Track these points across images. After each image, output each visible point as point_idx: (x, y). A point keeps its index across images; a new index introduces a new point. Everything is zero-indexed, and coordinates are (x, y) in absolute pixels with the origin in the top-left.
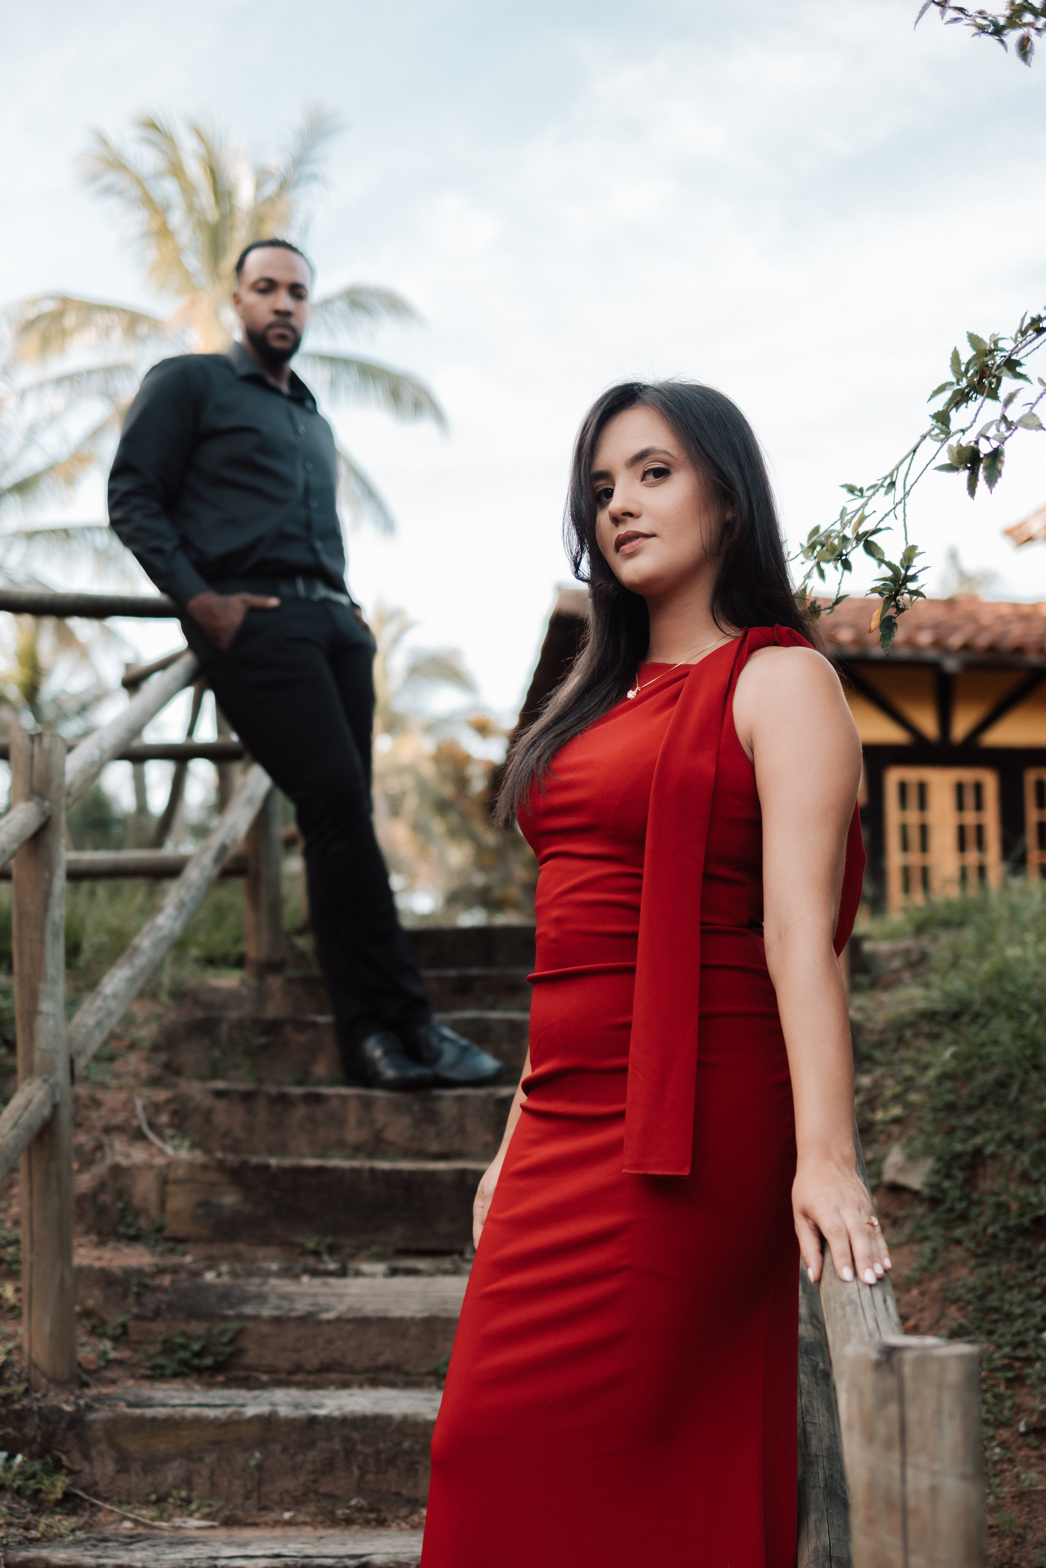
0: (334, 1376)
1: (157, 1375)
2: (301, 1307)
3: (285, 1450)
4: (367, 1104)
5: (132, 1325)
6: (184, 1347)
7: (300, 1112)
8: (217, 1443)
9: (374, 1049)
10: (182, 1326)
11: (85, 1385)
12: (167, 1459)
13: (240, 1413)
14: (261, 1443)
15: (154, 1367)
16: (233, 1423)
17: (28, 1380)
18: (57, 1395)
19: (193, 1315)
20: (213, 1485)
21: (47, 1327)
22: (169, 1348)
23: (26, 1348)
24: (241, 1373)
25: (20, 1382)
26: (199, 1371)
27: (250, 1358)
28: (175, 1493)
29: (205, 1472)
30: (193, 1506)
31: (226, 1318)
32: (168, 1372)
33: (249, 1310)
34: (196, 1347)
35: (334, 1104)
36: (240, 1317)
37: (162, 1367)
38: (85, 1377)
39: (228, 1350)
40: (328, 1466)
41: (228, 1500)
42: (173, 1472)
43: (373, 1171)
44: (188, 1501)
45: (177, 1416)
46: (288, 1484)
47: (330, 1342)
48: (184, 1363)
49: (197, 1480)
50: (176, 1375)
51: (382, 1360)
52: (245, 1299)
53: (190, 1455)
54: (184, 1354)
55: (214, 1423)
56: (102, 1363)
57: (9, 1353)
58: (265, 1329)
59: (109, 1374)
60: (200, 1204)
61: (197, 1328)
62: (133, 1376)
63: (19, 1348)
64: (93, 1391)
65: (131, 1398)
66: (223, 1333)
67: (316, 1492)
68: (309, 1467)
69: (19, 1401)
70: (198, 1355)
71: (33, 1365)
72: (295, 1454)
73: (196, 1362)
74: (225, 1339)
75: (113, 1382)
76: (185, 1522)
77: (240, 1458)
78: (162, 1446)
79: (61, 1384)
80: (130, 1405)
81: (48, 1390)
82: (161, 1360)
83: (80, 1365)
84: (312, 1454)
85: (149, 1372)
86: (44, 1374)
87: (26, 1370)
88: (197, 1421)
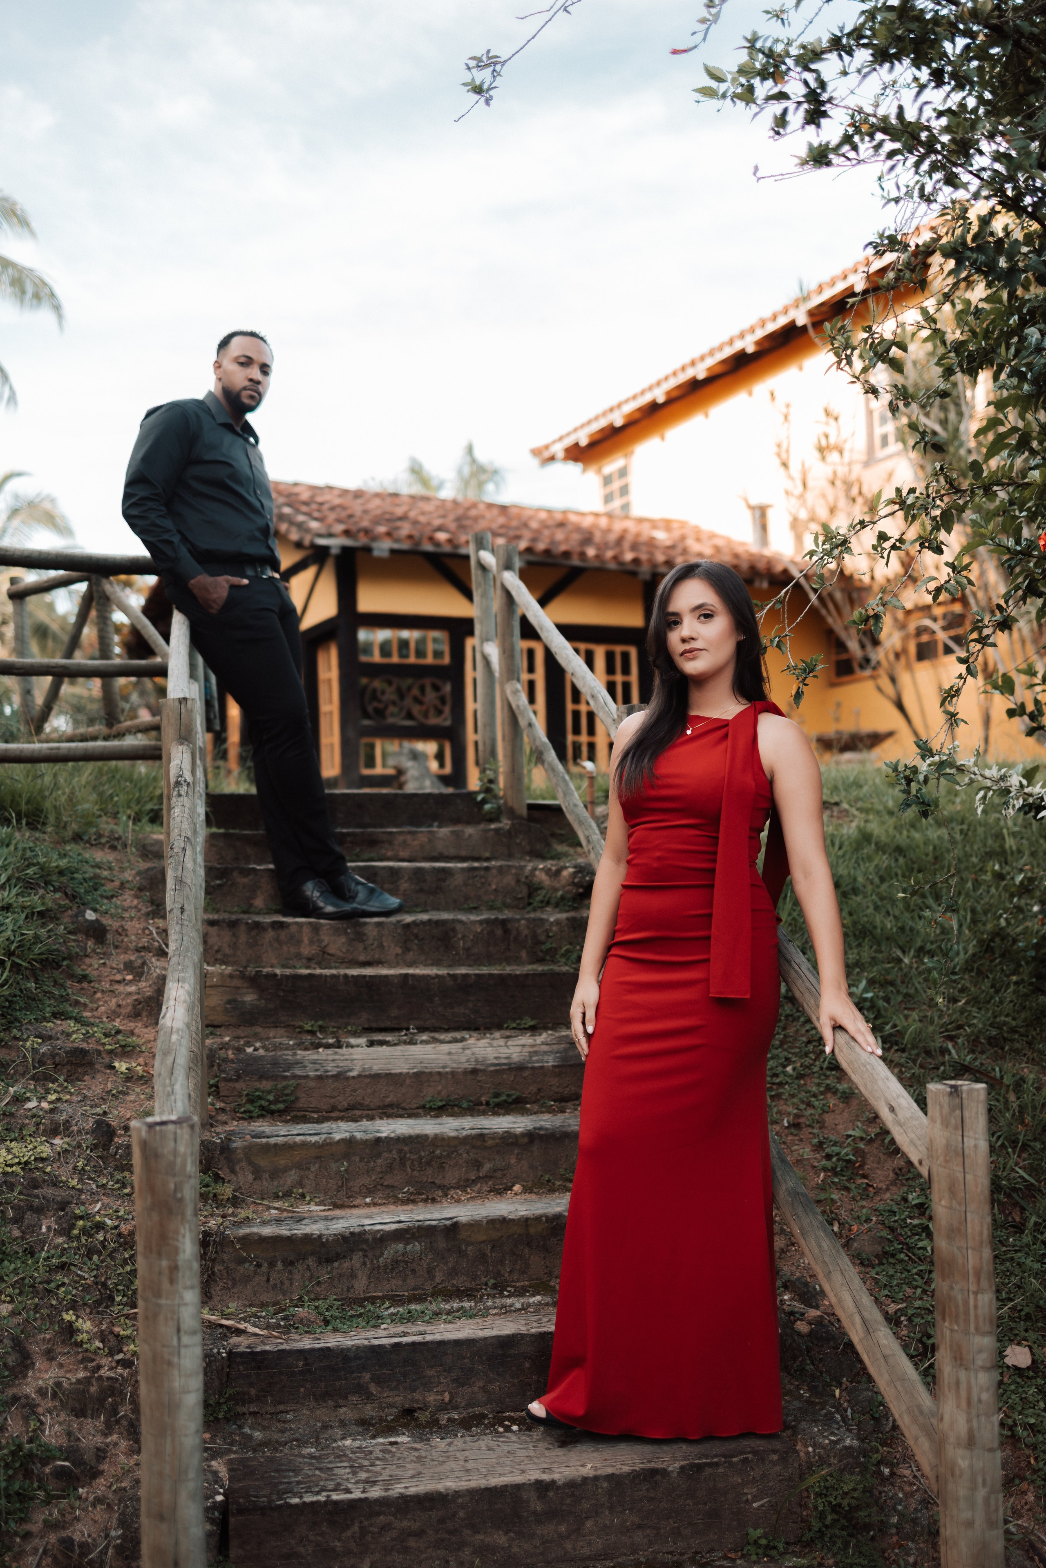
1: (250, 1117)
3: (361, 1160)
4: (316, 929)
5: (221, 1085)
6: (262, 1098)
7: (270, 934)
8: (317, 1158)
9: (311, 890)
10: (257, 1085)
11: (212, 1125)
12: (286, 1170)
13: (331, 1139)
14: (346, 1156)
15: (245, 1112)
16: (328, 1144)
19: (260, 1077)
20: (317, 1184)
22: (251, 1099)
24: (298, 1113)
26: (272, 1113)
27: (303, 1103)
28: (293, 1190)
29: (312, 1176)
30: (308, 1198)
31: (284, 1078)
32: (255, 1114)
33: (297, 1072)
34: (270, 1098)
35: (293, 929)
36: (294, 1077)
37: (250, 1112)
39: (290, 1098)
40: (390, 1168)
41: (327, 1193)
42: (292, 1177)
43: (346, 976)
44: (303, 1196)
45: (291, 1142)
46: (366, 1180)
47: (354, 1090)
48: (265, 1108)
49: (306, 1181)
52: (289, 1065)
53: (299, 1166)
54: (262, 1103)
55: (315, 1145)
58: (311, 1084)
60: (229, 1002)
61: (266, 1085)
65: (249, 1132)
66: (285, 1087)
67: (382, 1185)
68: (378, 1169)
70: (272, 1103)
72: (368, 1162)
73: (271, 1107)
74: (287, 1091)
76: (311, 1208)
77: (334, 1166)
78: (282, 1162)
80: (253, 1137)
82: (248, 1108)
84: (380, 1161)
88: (304, 1144)
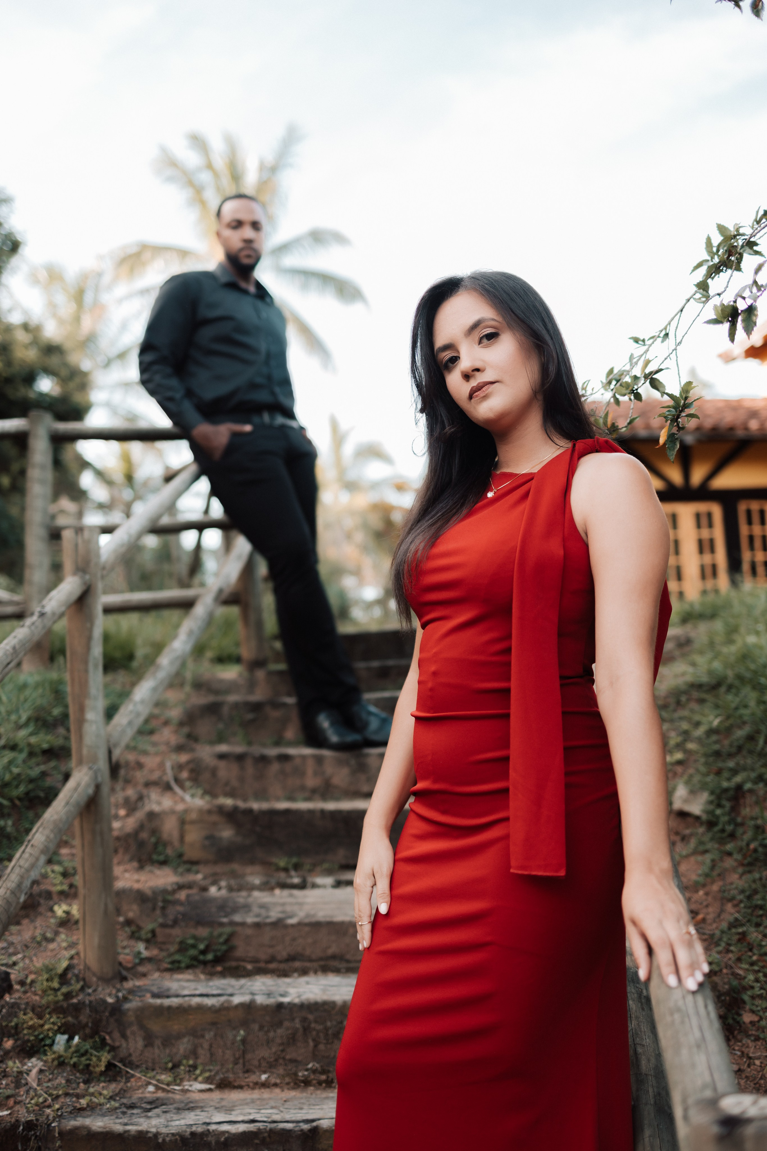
0: (297, 964)
1: (175, 968)
2: (274, 915)
3: (261, 1028)
4: (318, 762)
5: (158, 930)
6: (194, 946)
7: (275, 769)
8: (214, 1024)
9: (324, 722)
10: (192, 931)
11: (124, 979)
12: (179, 1036)
13: (229, 1002)
14: (245, 1023)
15: (173, 962)
16: (225, 1009)
17: (84, 979)
18: (103, 989)
19: (200, 922)
20: (212, 1055)
21: (96, 941)
22: (183, 947)
23: (82, 955)
24: (234, 964)
25: (78, 981)
26: (205, 963)
27: (239, 952)
28: (184, 1062)
29: (206, 1045)
30: (198, 1072)
31: (222, 925)
32: (183, 965)
33: (237, 918)
34: (202, 947)
35: (297, 762)
36: (232, 923)
37: (179, 962)
38: (124, 973)
39: (224, 948)
40: (292, 1039)
41: (222, 1065)
42: (183, 1046)
43: (323, 812)
44: (195, 1067)
45: (188, 1004)
46: (264, 1053)
47: (294, 939)
48: (194, 958)
49: (200, 1051)
50: (188, 967)
51: (330, 952)
52: (236, 909)
53: (195, 1033)
54: (193, 952)
55: (211, 1011)
56: (137, 961)
57: (72, 958)
58: (249, 931)
59: (141, 969)
60: (206, 838)
61: (203, 932)
62: (158, 970)
63: (78, 954)
64: (129, 984)
65: (155, 989)
66: (220, 935)
67: (284, 1059)
68: (278, 1040)
69: (77, 995)
70: (203, 952)
71: (87, 968)
72: (268, 1031)
73: (201, 957)
74: (221, 940)
75: (144, 975)
76: (191, 1086)
77: (230, 1035)
78: (176, 1027)
79: (106, 980)
80: (155, 996)
81: (98, 986)
82: (177, 957)
83: (120, 964)
84: (280, 1031)
85: (169, 966)
86: (94, 974)
87: (82, 972)
88: (200, 1010)
